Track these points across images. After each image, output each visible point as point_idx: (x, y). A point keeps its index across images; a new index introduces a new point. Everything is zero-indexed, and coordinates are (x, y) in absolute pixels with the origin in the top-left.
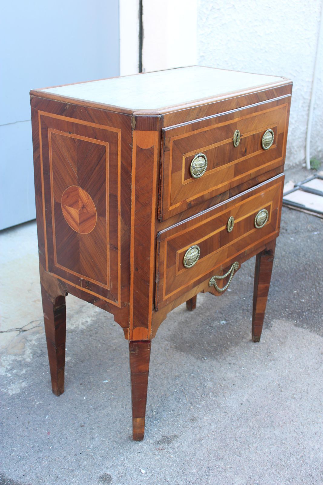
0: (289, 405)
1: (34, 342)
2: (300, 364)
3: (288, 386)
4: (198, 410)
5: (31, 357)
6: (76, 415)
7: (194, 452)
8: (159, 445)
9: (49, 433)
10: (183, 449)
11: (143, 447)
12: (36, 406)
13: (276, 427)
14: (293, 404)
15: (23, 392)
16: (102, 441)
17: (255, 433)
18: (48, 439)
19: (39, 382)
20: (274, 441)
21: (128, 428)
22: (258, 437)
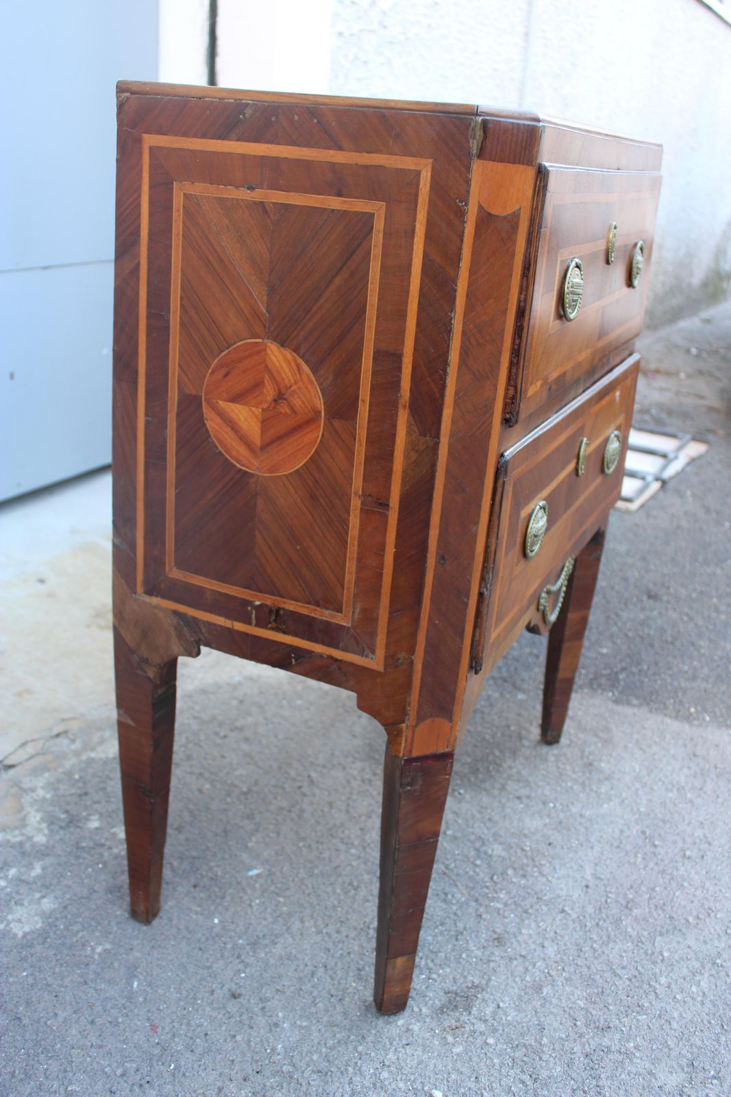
0: (686, 874)
1: (41, 793)
2: (663, 783)
3: (662, 833)
4: (499, 914)
5: (46, 831)
6: (209, 968)
7: (536, 1022)
8: (445, 1016)
9: (154, 1028)
10: (509, 1018)
11: (412, 1030)
12: (96, 957)
13: (684, 930)
14: (693, 872)
15: (50, 925)
16: (301, 1027)
17: (650, 952)
18: (158, 1044)
19: (85, 892)
20: (697, 965)
21: (354, 984)
22: (659, 961)
